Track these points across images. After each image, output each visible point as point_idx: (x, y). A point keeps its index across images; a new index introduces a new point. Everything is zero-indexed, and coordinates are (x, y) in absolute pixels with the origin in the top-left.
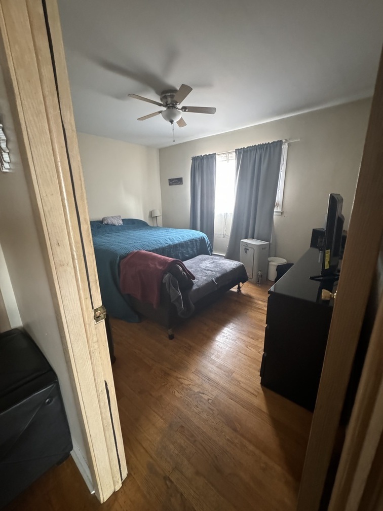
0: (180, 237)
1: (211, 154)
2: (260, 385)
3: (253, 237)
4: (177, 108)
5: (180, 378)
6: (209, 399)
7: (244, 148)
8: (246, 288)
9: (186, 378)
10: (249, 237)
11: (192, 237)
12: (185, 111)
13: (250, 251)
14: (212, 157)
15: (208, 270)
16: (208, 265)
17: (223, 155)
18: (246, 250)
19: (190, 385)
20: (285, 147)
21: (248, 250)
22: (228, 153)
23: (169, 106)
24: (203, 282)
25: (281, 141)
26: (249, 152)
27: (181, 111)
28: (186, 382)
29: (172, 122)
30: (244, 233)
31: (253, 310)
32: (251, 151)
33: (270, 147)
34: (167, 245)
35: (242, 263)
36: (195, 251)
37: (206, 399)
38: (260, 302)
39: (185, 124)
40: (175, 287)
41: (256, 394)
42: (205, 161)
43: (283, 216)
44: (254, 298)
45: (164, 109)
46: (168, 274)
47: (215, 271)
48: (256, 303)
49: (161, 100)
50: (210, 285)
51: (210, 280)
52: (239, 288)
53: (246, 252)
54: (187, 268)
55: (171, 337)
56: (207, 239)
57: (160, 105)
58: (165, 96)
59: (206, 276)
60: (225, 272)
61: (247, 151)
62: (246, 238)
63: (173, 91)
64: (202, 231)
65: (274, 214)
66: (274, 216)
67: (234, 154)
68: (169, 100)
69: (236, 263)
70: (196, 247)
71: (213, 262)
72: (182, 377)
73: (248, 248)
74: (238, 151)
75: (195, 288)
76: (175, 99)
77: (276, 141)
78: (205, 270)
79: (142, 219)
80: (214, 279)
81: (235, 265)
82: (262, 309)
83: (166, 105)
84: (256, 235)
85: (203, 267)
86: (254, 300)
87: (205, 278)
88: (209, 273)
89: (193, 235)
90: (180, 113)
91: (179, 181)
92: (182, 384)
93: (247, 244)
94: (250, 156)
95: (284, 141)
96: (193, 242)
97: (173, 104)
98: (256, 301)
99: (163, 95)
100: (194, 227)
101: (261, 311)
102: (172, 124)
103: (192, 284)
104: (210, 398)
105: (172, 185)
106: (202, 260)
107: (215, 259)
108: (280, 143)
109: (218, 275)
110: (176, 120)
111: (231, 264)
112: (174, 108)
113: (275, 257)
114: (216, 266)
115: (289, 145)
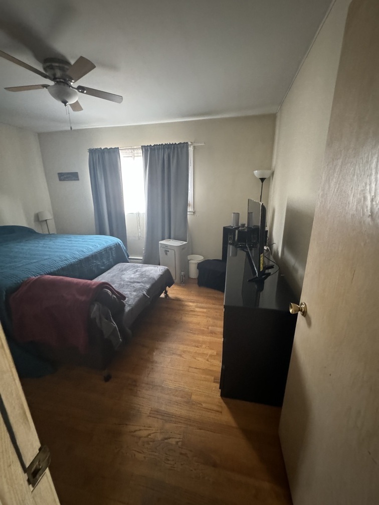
0: (91, 247)
1: (113, 147)
2: (220, 397)
3: (170, 238)
4: (70, 86)
5: (135, 431)
6: (177, 442)
7: (150, 145)
8: (173, 292)
9: (143, 428)
10: (166, 237)
11: (105, 245)
12: (82, 92)
13: (171, 253)
14: (115, 151)
15: (134, 282)
16: (132, 276)
17: (127, 151)
18: (166, 252)
19: (150, 435)
20: (191, 149)
21: (168, 251)
22: (134, 149)
23: (58, 80)
24: (134, 299)
25: (187, 143)
26: (156, 151)
27: (76, 91)
28: (144, 433)
29: (65, 102)
30: (160, 234)
31: (187, 314)
32: (158, 149)
33: (177, 147)
34: (76, 260)
35: (167, 267)
36: (111, 260)
37: (174, 443)
38: (191, 304)
39: (81, 109)
40: (108, 318)
41: (220, 409)
42: (106, 156)
43: (195, 216)
44: (183, 301)
45: (52, 83)
46: (96, 305)
47: (142, 282)
48: (186, 305)
49: (45, 69)
50: (143, 300)
51: (141, 294)
52: (166, 292)
53: (166, 254)
54: (116, 289)
55: (107, 379)
56: (122, 245)
57: (45, 77)
58: (52, 66)
59: (134, 291)
60: (154, 281)
61: (154, 149)
62: (163, 239)
63: (63, 61)
64: (112, 235)
65: (188, 213)
66: (188, 216)
67: (140, 151)
68: (59, 74)
69: (161, 268)
70: (112, 256)
71: (137, 271)
72: (137, 428)
73: (169, 250)
74: (145, 149)
75: (127, 309)
76: (68, 73)
77: (183, 142)
78: (131, 282)
79: (25, 225)
80: (145, 293)
81: (161, 271)
82: (194, 311)
83: (54, 79)
84: (172, 236)
85: (127, 280)
86: (183, 303)
87: (135, 293)
88: (138, 285)
89: (106, 242)
90: (75, 93)
91: (74, 176)
92: (140, 438)
93: (166, 246)
94: (158, 154)
95: (189, 143)
96: (108, 250)
97: (65, 80)
98: (186, 303)
99: (48, 64)
100: (101, 232)
101: (194, 313)
102: (66, 105)
103: (124, 305)
104: (178, 440)
105: (64, 180)
106: (122, 271)
107: (138, 267)
108: (185, 145)
109: (148, 286)
110: (72, 101)
111: (156, 271)
112: (66, 85)
113: (192, 254)
114: (142, 275)
115: (194, 147)
